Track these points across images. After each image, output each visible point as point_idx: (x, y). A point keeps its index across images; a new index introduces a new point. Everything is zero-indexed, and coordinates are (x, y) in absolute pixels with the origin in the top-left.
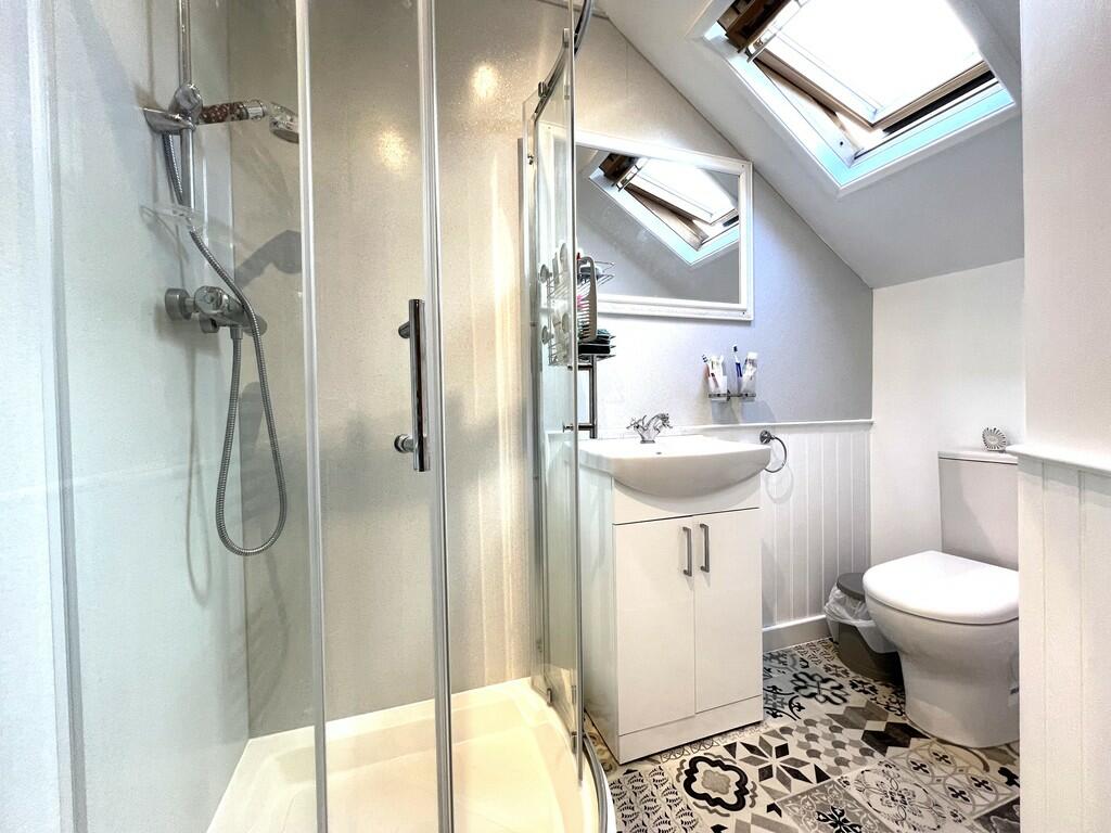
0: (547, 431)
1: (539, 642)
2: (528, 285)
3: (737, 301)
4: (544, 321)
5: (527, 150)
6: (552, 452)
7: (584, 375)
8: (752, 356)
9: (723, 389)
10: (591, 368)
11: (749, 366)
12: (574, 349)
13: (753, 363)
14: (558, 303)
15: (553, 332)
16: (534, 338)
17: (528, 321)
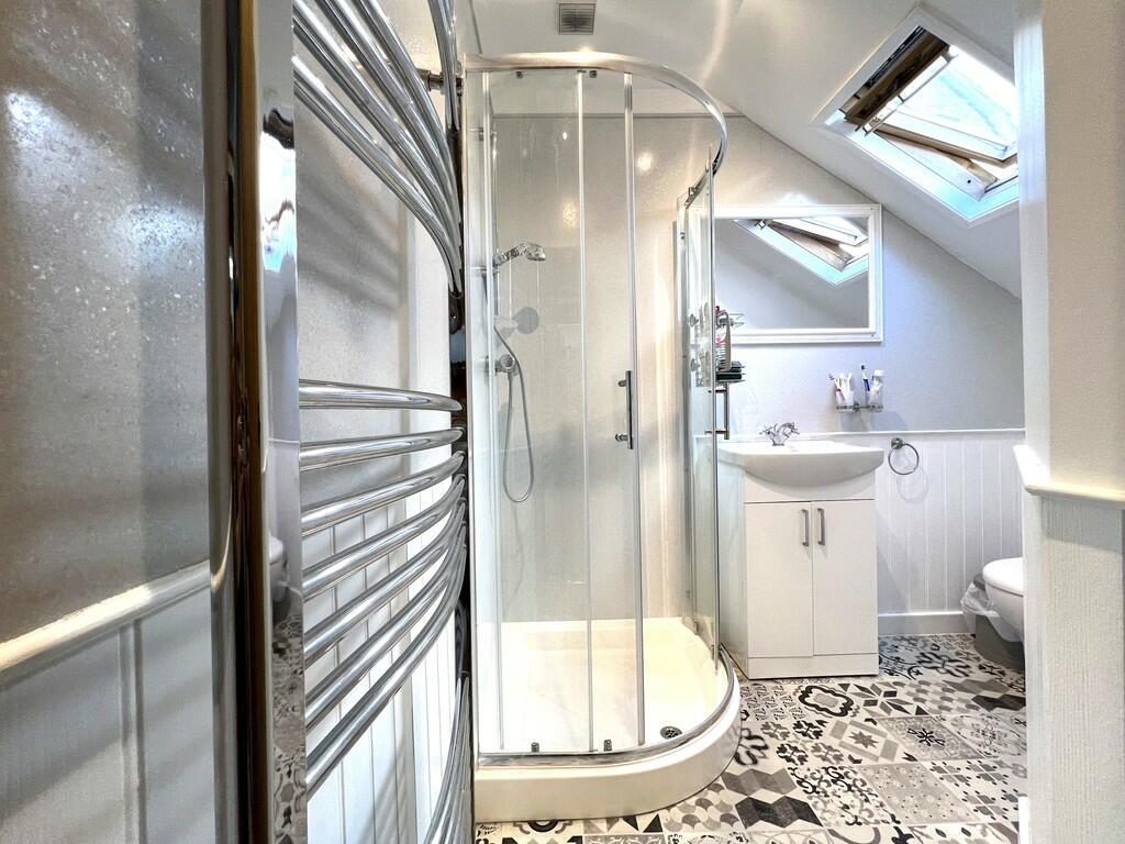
0: (694, 436)
1: (688, 592)
2: (680, 325)
3: (867, 326)
4: (693, 354)
5: (680, 229)
6: (699, 451)
7: (720, 396)
8: (878, 373)
9: (849, 402)
10: (725, 391)
11: (875, 382)
12: (713, 377)
13: (879, 379)
14: (702, 342)
15: (699, 362)
16: (686, 366)
17: (681, 353)
